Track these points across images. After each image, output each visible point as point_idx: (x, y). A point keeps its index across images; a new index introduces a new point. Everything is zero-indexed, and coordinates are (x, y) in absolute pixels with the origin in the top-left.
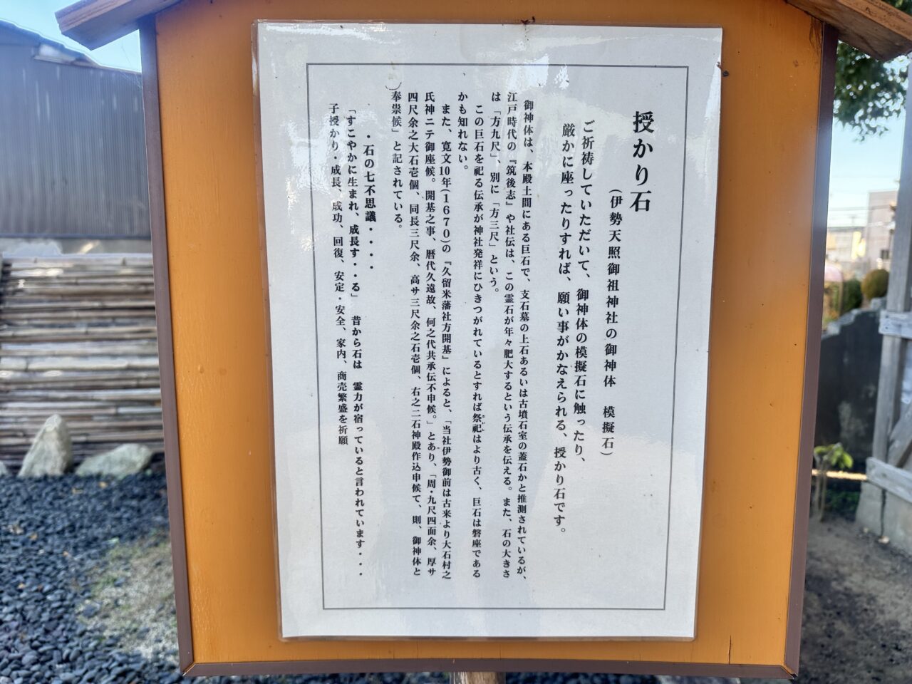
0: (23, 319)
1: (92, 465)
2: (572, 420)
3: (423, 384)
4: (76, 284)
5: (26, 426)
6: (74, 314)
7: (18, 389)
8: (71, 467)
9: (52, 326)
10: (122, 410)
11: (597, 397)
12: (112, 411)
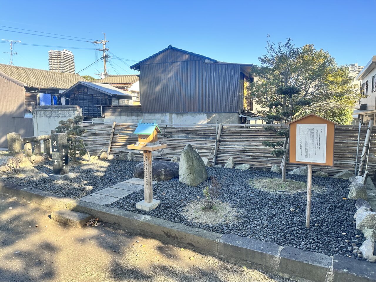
0: (225, 137)
1: (238, 167)
2: (317, 148)
3: (306, 145)
4: (236, 130)
5: (224, 159)
6: (235, 136)
7: (223, 151)
8: (234, 168)
9: (230, 139)
10: (243, 157)
11: (318, 146)
12: (241, 157)
